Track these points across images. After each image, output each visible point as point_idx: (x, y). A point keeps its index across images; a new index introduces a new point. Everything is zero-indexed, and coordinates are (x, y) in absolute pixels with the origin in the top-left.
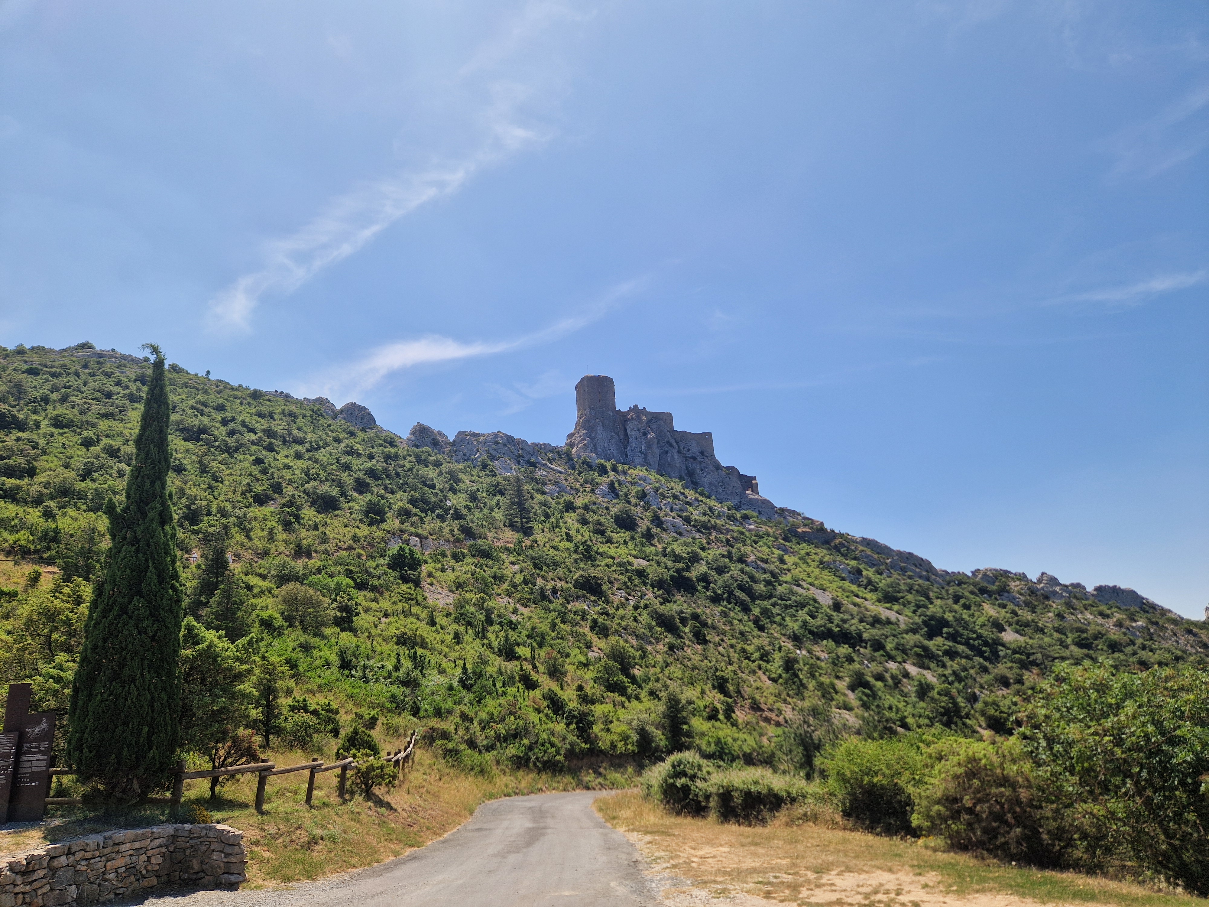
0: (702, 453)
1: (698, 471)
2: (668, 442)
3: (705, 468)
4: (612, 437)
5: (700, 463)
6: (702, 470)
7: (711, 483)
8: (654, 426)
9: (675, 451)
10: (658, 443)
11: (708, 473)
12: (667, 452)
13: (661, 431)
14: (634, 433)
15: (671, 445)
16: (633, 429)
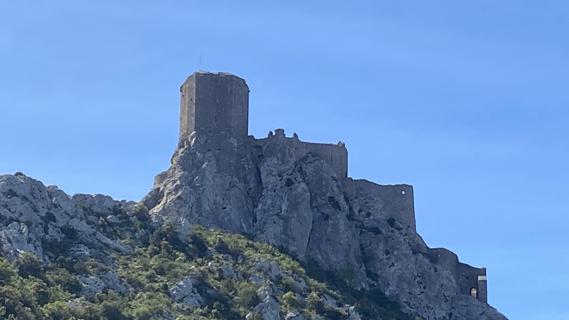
0: (391, 222)
1: (380, 254)
2: (331, 199)
3: (393, 248)
4: (232, 186)
5: (386, 240)
6: (387, 253)
7: (401, 278)
8: (309, 169)
9: (341, 216)
10: (312, 199)
11: (398, 259)
12: (327, 218)
13: (321, 178)
14: (272, 179)
15: (336, 205)
16: (270, 174)
